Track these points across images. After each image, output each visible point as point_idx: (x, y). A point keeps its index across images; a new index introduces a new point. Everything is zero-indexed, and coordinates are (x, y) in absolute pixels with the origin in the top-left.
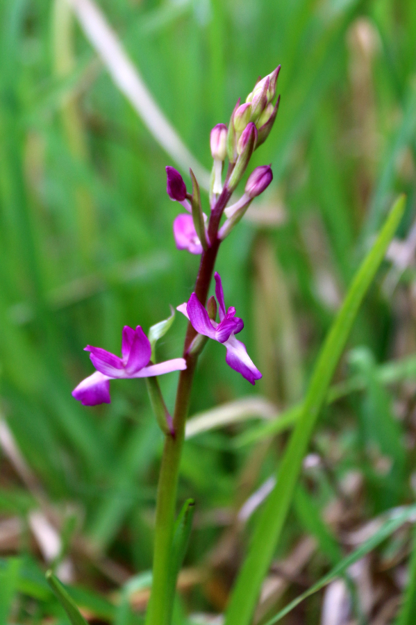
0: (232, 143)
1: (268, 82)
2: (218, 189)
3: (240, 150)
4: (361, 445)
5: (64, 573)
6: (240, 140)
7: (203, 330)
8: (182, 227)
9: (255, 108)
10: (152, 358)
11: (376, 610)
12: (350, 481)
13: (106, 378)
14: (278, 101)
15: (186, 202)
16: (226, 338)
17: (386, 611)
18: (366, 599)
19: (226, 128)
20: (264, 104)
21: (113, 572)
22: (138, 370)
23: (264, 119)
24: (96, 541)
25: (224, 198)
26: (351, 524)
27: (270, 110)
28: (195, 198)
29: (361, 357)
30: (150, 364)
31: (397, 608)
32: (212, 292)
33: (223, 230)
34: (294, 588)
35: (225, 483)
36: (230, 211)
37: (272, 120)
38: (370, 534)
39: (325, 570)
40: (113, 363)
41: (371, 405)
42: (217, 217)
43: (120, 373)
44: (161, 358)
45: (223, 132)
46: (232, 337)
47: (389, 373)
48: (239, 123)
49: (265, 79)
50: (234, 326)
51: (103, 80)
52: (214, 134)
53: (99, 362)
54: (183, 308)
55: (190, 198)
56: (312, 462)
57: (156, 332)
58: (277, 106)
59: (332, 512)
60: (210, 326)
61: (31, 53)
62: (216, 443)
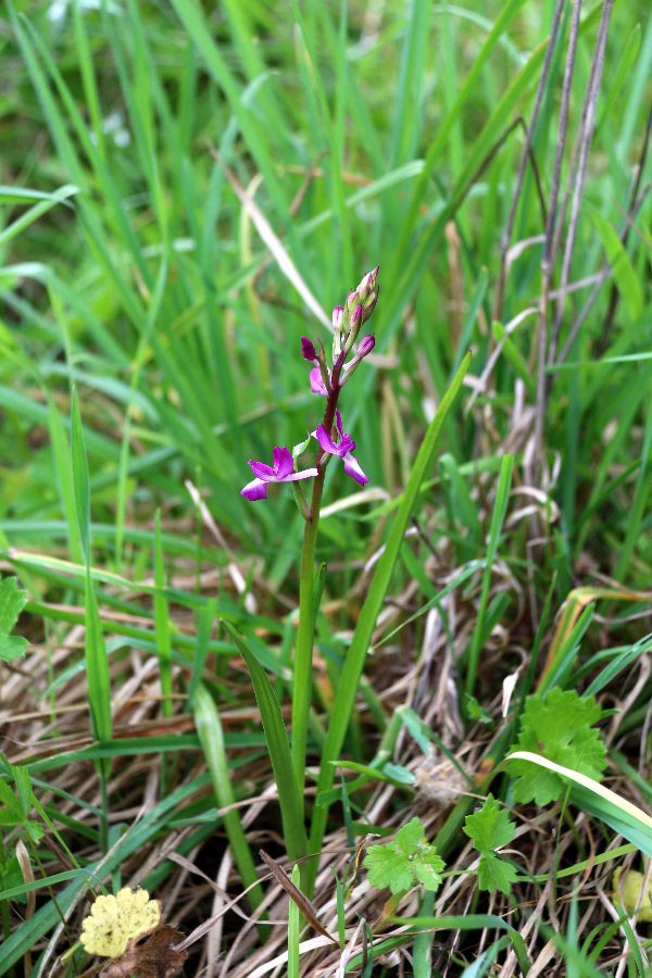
0: (347, 319)
1: (371, 276)
2: (338, 351)
3: (352, 324)
4: (450, 517)
5: (250, 603)
6: (352, 317)
7: (328, 449)
8: (315, 378)
9: (362, 294)
10: (295, 468)
11: (459, 628)
12: (442, 543)
13: (263, 482)
14: (378, 290)
15: (316, 361)
16: (344, 454)
17: (467, 627)
18: (453, 620)
19: (343, 309)
20: (368, 292)
21: (286, 601)
22: (286, 476)
23: (369, 303)
24: (274, 583)
25: (343, 357)
26: (442, 571)
27: (373, 296)
28: (322, 358)
29: (447, 459)
30: (294, 472)
31: (474, 625)
32: (335, 424)
33: (342, 379)
34: (405, 613)
35: (361, 544)
36: (346, 366)
37: (374, 302)
38: (456, 576)
39: (425, 600)
40: (268, 472)
41: (454, 492)
42: (337, 370)
43: (273, 479)
44: (301, 469)
45: (341, 312)
46: (348, 454)
47: (468, 469)
48: (352, 306)
49: (368, 275)
50: (349, 446)
51: (274, 268)
52: (335, 313)
53: (259, 472)
54: (314, 434)
55: (318, 358)
56: (413, 530)
57: (297, 450)
58: (377, 293)
59: (430, 562)
60: (333, 447)
61: (229, 246)
62: (352, 517)
